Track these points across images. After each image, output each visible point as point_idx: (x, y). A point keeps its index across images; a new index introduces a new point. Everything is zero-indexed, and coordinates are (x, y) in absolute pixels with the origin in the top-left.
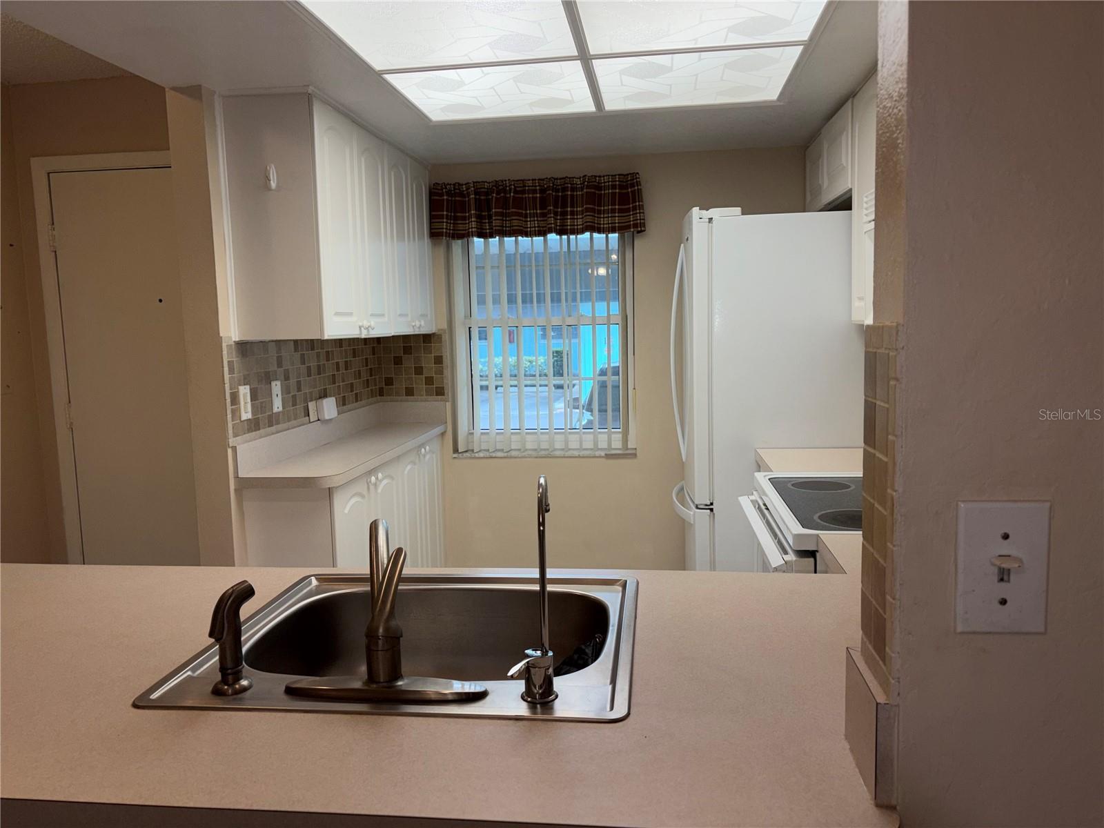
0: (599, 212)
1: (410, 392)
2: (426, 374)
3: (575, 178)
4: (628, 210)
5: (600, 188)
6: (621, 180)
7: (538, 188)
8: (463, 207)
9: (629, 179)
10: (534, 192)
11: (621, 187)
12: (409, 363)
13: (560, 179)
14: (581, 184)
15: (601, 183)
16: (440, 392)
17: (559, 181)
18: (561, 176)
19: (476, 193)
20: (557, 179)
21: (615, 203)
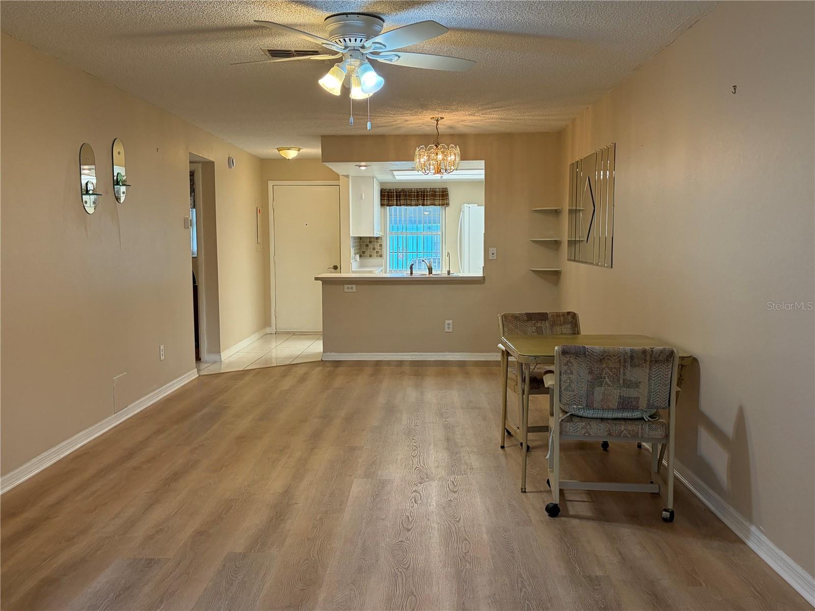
0: (435, 199)
1: (371, 256)
2: (376, 250)
3: (428, 189)
4: (444, 199)
5: (435, 192)
6: (442, 190)
8: (392, 196)
9: (445, 190)
10: (415, 192)
11: (442, 192)
12: (371, 246)
14: (429, 191)
16: (381, 256)
17: (422, 189)
19: (396, 192)
21: (440, 197)
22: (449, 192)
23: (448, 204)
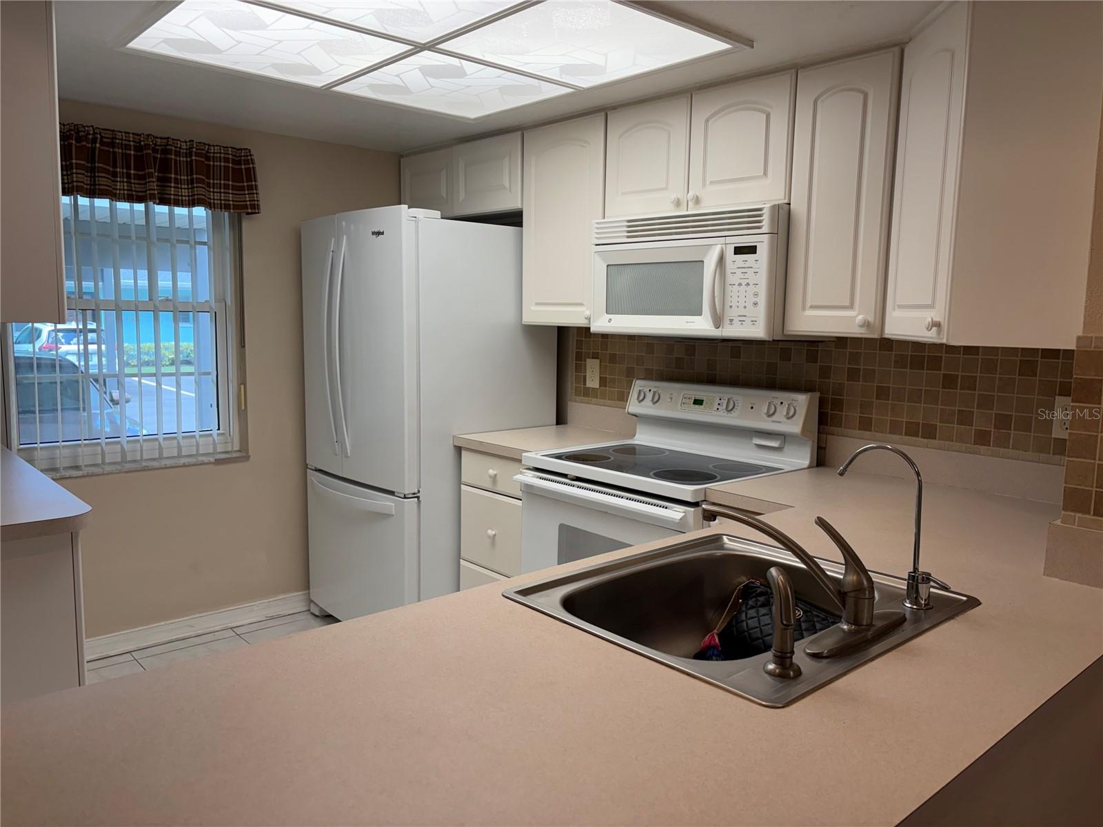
0: (208, 185)
3: (179, 140)
4: (242, 188)
5: (208, 159)
6: (234, 154)
7: (132, 143)
9: (243, 154)
10: (128, 147)
11: (234, 162)
13: (161, 138)
14: (186, 149)
15: (211, 153)
17: (159, 140)
18: (163, 136)
20: (157, 138)
21: (227, 179)
22: (256, 166)
23: (254, 208)
